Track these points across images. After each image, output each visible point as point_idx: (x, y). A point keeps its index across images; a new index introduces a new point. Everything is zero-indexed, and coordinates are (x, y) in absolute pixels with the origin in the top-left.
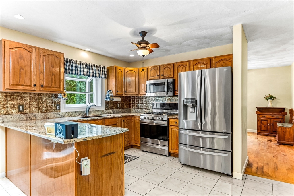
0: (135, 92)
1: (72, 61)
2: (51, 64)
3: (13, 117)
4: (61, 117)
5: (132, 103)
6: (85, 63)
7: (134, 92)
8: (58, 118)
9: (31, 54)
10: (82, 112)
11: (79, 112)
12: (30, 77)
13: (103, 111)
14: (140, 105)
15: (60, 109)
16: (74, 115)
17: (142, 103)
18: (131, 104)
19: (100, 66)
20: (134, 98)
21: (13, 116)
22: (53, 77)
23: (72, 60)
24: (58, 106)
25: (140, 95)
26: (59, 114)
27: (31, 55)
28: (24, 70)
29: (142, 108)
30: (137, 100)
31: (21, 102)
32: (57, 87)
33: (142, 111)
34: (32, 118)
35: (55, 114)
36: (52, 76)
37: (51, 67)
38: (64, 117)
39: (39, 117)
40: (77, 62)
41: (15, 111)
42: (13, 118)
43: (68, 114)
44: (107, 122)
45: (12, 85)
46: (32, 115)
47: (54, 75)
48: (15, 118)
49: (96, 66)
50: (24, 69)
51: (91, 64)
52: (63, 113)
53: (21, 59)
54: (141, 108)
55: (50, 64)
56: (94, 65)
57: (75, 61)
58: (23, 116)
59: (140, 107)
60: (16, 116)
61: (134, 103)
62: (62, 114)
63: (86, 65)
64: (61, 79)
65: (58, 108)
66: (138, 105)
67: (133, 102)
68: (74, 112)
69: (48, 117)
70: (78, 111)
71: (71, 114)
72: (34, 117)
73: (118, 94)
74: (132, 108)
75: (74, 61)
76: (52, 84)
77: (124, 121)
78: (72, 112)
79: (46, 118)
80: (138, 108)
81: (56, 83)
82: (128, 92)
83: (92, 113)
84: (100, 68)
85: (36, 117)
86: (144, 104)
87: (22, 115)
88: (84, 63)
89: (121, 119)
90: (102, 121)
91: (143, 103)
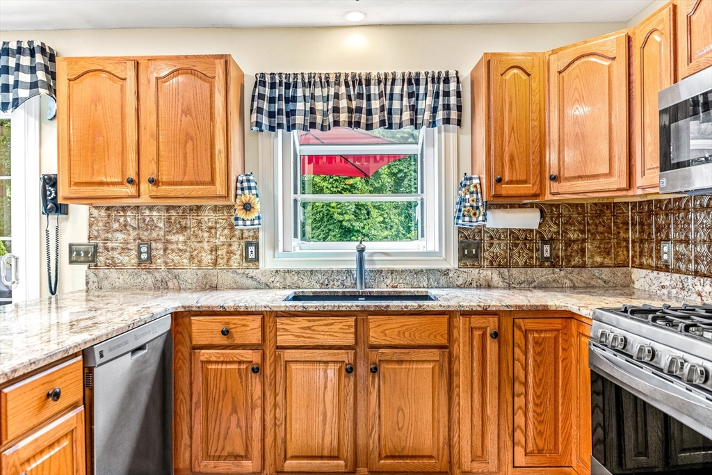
0: (610, 174)
1: (291, 81)
2: (182, 105)
3: (121, 277)
4: (257, 288)
5: (642, 241)
6: (347, 75)
7: (605, 175)
8: (248, 289)
9: (121, 82)
10: (339, 272)
11: (327, 271)
12: (120, 156)
13: (446, 273)
14: (676, 253)
15: (257, 259)
16: (306, 281)
17: (687, 242)
18: (633, 242)
19: (422, 77)
20: (650, 212)
21: (122, 275)
22: (189, 145)
23: (292, 76)
24: (252, 249)
25: (640, 192)
26: (251, 275)
27: (122, 86)
28: (103, 136)
29: (687, 272)
30: (661, 221)
31: (145, 235)
32: (202, 179)
33: (683, 289)
34: (170, 284)
35: (238, 274)
36: (186, 144)
37: (183, 111)
38: (270, 288)
39: (190, 281)
40: (310, 77)
41: (129, 259)
42: (121, 281)
43: (285, 279)
44: (381, 329)
45: (77, 184)
46: (170, 276)
47: (192, 139)
48: (127, 281)
49: (399, 76)
50: (105, 135)
51: (374, 75)
52: (264, 273)
53: (96, 106)
54: (683, 267)
55: (180, 105)
56: (390, 77)
57: (303, 77)
58: (145, 277)
59: (678, 260)
60: (128, 275)
61: (650, 240)
62: (260, 276)
63: (351, 83)
64: (217, 152)
65: (252, 256)
66: (665, 249)
67: (642, 231)
68: (306, 271)
69: (214, 283)
70: (325, 267)
71: (296, 277)
72: (175, 280)
73: (504, 193)
74: (641, 266)
75: (299, 77)
76: (185, 173)
77: (495, 335)
78: (298, 273)
79: (208, 287)
80: (666, 268)
81: (199, 167)
82: (569, 179)
83: (389, 281)
84: (422, 82)
85: (181, 282)
86: (695, 244)
87: (144, 275)
88: (342, 79)
89: (476, 321)
90: (351, 321)
91: (692, 236)
